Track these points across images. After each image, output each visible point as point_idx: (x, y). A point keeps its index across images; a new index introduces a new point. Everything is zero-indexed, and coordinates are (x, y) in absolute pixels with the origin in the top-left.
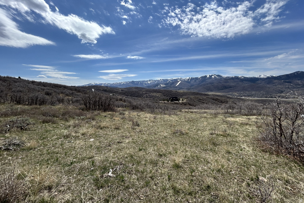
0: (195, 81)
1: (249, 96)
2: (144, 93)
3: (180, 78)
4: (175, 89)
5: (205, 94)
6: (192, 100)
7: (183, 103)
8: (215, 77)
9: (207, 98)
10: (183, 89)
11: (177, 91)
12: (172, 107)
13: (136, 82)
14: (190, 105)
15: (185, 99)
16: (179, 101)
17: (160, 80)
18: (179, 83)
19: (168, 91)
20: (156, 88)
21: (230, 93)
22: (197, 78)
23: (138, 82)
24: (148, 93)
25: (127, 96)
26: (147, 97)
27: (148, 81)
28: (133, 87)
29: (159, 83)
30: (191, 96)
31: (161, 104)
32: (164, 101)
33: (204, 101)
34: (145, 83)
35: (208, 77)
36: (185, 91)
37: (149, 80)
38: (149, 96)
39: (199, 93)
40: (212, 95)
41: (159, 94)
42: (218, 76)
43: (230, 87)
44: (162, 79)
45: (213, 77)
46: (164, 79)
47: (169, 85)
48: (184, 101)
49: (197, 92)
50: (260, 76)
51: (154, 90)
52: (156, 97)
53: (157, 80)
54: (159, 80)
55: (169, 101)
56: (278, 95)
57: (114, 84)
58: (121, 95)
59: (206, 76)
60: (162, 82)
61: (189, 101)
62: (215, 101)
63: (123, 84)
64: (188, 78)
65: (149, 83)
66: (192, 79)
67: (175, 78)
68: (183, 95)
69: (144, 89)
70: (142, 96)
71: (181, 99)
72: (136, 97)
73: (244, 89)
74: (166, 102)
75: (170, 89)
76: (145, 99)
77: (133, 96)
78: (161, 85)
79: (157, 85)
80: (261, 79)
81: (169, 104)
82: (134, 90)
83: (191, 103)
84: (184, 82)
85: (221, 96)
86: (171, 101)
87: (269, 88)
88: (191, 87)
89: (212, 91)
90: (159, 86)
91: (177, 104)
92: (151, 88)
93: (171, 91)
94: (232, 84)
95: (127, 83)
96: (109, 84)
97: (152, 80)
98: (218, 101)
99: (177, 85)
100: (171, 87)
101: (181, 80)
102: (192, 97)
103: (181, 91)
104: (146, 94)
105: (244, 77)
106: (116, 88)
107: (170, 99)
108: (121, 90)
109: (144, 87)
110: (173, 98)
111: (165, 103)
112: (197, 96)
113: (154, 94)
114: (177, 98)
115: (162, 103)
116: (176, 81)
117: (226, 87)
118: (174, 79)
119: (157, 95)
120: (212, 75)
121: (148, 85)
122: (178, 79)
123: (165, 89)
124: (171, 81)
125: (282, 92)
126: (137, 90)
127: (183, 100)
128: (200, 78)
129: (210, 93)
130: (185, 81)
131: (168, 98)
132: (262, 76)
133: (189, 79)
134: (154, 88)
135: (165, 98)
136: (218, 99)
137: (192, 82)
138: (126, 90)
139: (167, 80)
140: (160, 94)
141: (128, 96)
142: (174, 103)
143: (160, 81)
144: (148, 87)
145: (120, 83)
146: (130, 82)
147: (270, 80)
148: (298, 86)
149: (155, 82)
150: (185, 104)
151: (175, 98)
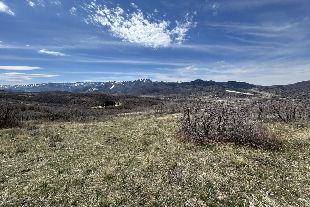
0: (129, 84)
1: (172, 98)
2: (69, 98)
3: (114, 81)
4: (110, 92)
5: (139, 97)
6: (128, 103)
7: (119, 107)
8: (146, 82)
9: (141, 100)
10: (118, 92)
11: (111, 95)
12: (108, 113)
13: (57, 84)
14: (126, 108)
15: (121, 102)
16: (114, 105)
17: (91, 82)
18: (113, 86)
19: (101, 95)
20: (87, 92)
21: (160, 96)
22: (130, 82)
23: (60, 84)
24: (76, 98)
25: (43, 103)
26: (75, 103)
27: (74, 83)
28: (52, 91)
29: (90, 87)
30: (126, 100)
31: (94, 110)
32: (97, 106)
33: (139, 104)
34: (71, 86)
35: (140, 81)
36: (121, 94)
37: (77, 83)
38: (77, 101)
39: (134, 96)
40: (146, 98)
41: (90, 98)
42: (149, 80)
43: (159, 91)
44: (93, 81)
45: (145, 81)
46: (95, 82)
47: (102, 88)
48: (120, 105)
49: (132, 95)
50: (178, 82)
51: (84, 94)
52: (87, 102)
53: (86, 83)
54: (89, 83)
55: (103, 106)
56: (189, 96)
57: (16, 86)
58: (32, 102)
59: (138, 81)
60: (93, 85)
61: (125, 105)
62: (148, 103)
63: (35, 87)
64: (122, 81)
65: (77, 86)
66: (126, 82)
67: (109, 82)
68: (118, 99)
69: (70, 93)
70: (68, 103)
71: (117, 103)
72: (58, 103)
73: (169, 92)
74: (100, 107)
75: (104, 93)
76: (73, 105)
77: (53, 103)
78: (93, 89)
79: (88, 88)
80: (178, 84)
81: (104, 109)
82: (55, 94)
83: (127, 106)
84: (118, 86)
85: (153, 99)
86: (105, 106)
87: (184, 91)
88: (125, 90)
89: (145, 94)
90: (90, 90)
91: (113, 108)
92: (79, 92)
93: (105, 95)
94: (160, 88)
95: (41, 86)
96: (6, 86)
97: (80, 83)
98: (151, 103)
99: (111, 89)
100: (104, 91)
101: (115, 83)
102: (128, 100)
103: (116, 95)
104: (73, 99)
105: (168, 82)
106: (22, 93)
107: (104, 104)
108: (32, 95)
109: (70, 90)
110: (108, 102)
111: (98, 108)
112: (132, 99)
113: (85, 99)
114: (112, 102)
115: (96, 108)
116: (110, 84)
117: (156, 90)
118: (107, 82)
119: (89, 100)
120: (144, 80)
121: (75, 88)
122: (112, 82)
123: (98, 93)
124: (104, 84)
125: (191, 94)
126: (59, 95)
127: (118, 104)
128: (134, 81)
129: (143, 96)
130: (119, 84)
131: (102, 102)
132: (179, 82)
133: (123, 83)
134: (84, 92)
135: (99, 102)
136: (150, 101)
137: (127, 86)
138: (41, 95)
139: (100, 83)
140: (92, 98)
141: (45, 103)
142: (110, 107)
143: (91, 84)
144: (76, 90)
145: (28, 85)
146: (46, 85)
147: (184, 84)
148: (199, 90)
149: (84, 85)
150: (121, 108)
151: (110, 102)
